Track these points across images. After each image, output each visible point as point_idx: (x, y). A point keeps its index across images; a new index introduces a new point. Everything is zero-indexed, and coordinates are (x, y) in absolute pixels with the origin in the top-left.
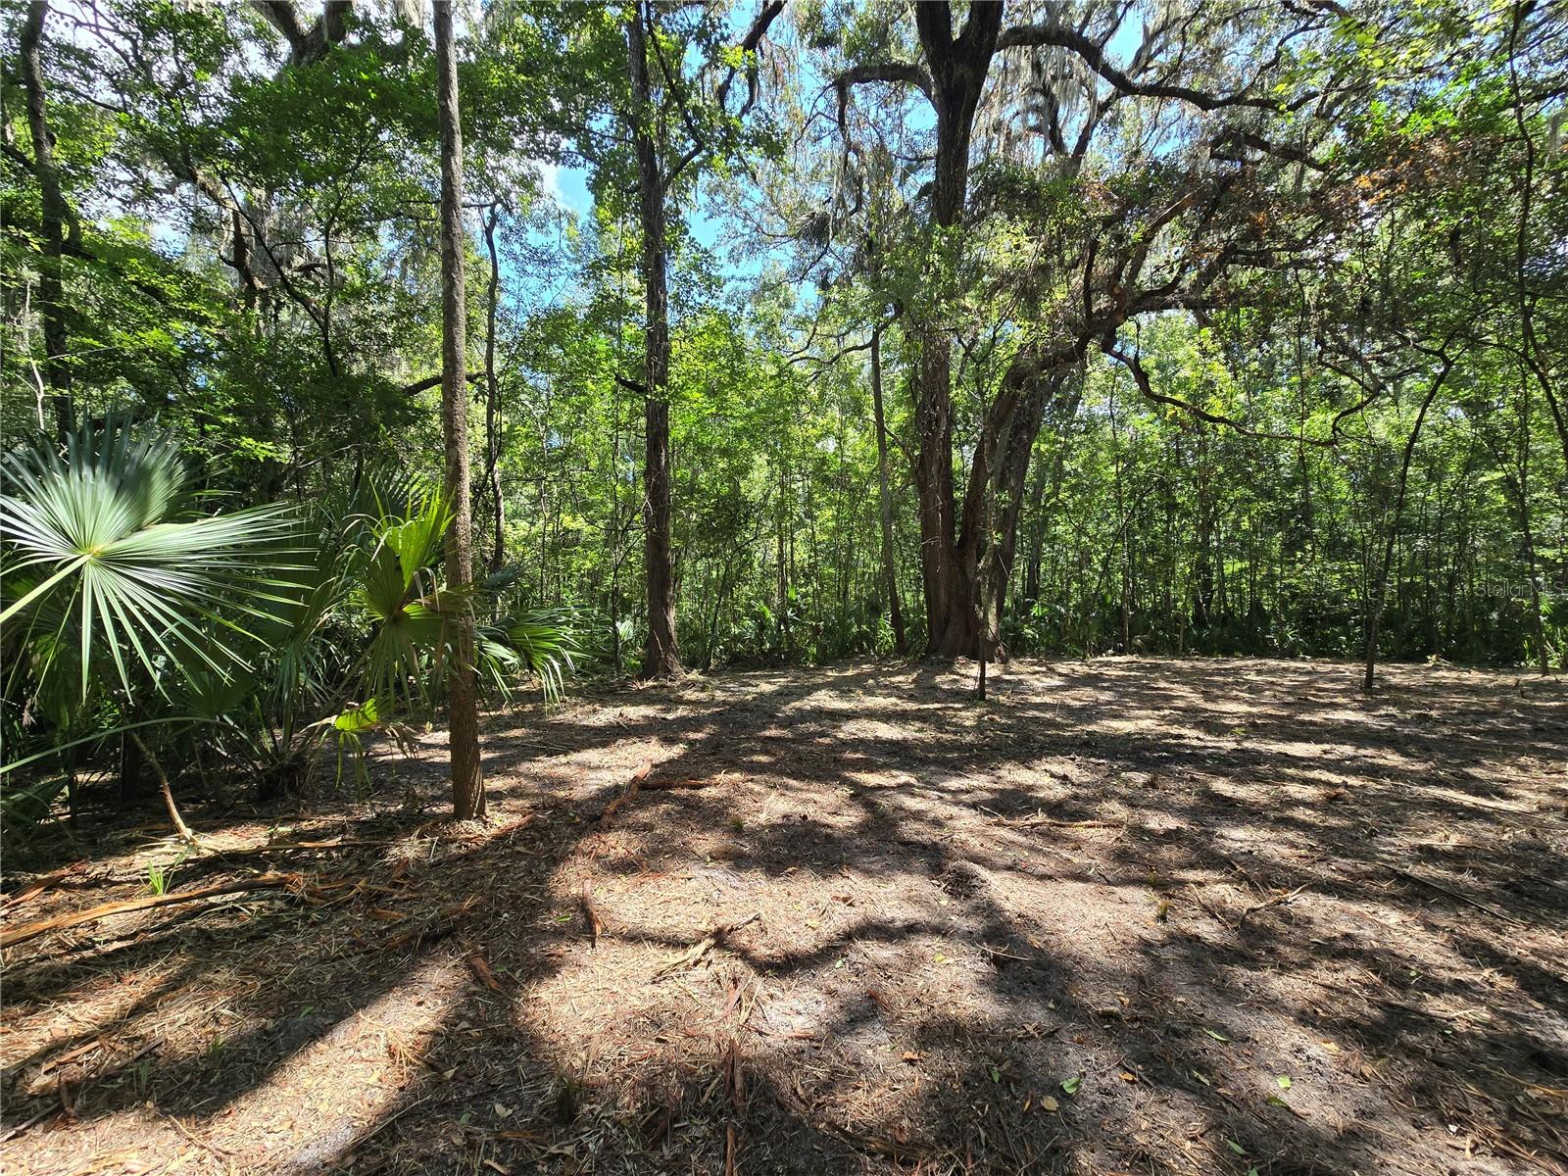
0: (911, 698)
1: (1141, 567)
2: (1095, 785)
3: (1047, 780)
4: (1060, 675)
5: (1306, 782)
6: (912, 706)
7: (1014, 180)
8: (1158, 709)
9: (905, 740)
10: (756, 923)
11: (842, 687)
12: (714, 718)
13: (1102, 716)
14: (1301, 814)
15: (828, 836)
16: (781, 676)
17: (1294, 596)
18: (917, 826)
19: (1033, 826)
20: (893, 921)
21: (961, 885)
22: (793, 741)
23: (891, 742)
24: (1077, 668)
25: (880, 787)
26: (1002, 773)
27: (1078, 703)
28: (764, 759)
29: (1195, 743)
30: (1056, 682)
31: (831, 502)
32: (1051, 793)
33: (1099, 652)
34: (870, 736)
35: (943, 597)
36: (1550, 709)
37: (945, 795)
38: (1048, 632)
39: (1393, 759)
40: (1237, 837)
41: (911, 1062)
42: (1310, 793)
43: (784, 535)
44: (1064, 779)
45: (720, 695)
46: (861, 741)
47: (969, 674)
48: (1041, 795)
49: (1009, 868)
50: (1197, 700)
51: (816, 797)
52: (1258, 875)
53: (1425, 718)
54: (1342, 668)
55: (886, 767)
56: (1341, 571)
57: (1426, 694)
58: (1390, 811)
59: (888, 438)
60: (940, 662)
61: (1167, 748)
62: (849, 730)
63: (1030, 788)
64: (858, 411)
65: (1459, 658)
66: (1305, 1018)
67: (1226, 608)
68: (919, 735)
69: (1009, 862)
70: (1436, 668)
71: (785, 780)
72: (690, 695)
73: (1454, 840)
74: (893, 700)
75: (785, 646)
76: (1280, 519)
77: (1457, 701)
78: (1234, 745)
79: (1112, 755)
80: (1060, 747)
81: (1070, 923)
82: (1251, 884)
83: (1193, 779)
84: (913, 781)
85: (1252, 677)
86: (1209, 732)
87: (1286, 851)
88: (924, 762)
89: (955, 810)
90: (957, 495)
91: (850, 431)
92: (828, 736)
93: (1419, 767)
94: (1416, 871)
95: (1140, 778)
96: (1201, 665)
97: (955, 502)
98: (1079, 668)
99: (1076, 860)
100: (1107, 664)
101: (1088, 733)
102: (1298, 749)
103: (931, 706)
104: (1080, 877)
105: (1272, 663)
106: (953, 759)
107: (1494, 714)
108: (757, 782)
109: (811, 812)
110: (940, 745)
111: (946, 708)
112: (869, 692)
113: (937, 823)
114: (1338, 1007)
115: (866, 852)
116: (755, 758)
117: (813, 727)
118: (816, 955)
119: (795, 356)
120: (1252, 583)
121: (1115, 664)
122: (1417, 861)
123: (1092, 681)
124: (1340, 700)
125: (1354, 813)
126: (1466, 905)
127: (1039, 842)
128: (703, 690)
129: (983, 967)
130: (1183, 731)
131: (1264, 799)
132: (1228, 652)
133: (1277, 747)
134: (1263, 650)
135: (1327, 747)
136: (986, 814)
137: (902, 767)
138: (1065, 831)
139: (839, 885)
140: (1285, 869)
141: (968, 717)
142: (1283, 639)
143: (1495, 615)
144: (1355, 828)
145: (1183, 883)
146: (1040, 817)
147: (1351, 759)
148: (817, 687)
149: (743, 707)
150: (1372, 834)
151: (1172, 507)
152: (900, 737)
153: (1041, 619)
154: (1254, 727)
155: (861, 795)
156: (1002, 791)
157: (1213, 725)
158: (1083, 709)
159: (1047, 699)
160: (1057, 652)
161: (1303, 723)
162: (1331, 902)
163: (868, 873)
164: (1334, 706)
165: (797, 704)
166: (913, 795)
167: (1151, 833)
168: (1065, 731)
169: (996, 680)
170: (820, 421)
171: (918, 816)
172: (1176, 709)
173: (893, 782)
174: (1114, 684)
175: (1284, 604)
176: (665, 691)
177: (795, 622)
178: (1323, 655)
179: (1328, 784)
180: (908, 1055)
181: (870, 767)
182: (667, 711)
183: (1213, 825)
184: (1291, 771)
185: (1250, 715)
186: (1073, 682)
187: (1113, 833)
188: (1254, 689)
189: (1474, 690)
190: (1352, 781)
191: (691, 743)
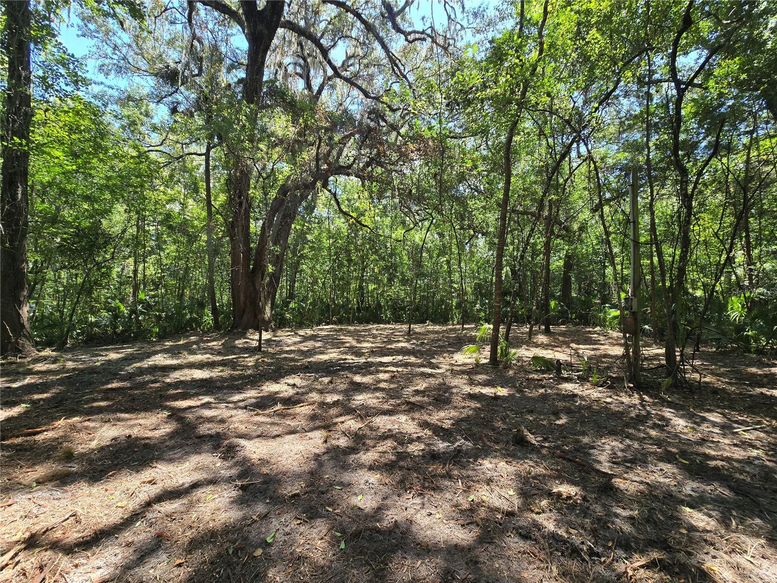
0: (219, 353)
1: (338, 285)
2: (307, 386)
3: (286, 387)
4: (300, 336)
5: (386, 372)
6: (219, 358)
7: (284, 94)
8: (339, 348)
9: (211, 378)
10: (72, 518)
11: (174, 352)
12: (61, 382)
13: (316, 353)
14: (383, 385)
15: (146, 444)
16: (128, 348)
17: (391, 299)
18: (210, 425)
19: (275, 412)
20: (183, 484)
21: (229, 452)
22: (130, 388)
23: (202, 380)
24: (308, 332)
25: (190, 407)
26: (263, 388)
27: (306, 349)
28: (102, 404)
29: (351, 361)
30: (298, 339)
31: (175, 242)
32: (286, 393)
33: (318, 324)
34: (188, 378)
35: (242, 298)
36: (453, 337)
37: (231, 405)
38: (297, 315)
39: (413, 359)
40: (360, 399)
41: (180, 565)
42: (386, 376)
43: (139, 259)
44: (294, 385)
45: (70, 365)
46: (181, 382)
47: (253, 338)
48: (281, 395)
49: (259, 436)
50: (354, 343)
51: (142, 421)
52: (365, 413)
53: (423, 343)
54: (403, 326)
55: (196, 395)
56: (405, 290)
57: (423, 334)
58: (408, 379)
59: (213, 209)
60: (239, 333)
61: (339, 365)
62: (176, 376)
63: (277, 393)
64: (196, 190)
65: (435, 322)
66: (371, 468)
67: (369, 304)
68: (220, 374)
69: (259, 433)
70: (428, 325)
71: (118, 415)
72: (40, 367)
73: (425, 385)
74: (208, 356)
75: (134, 328)
76: (386, 269)
77: (432, 336)
78: (364, 361)
79: (317, 372)
80: (293, 371)
81: (285, 456)
82: (361, 418)
83: (347, 377)
84: (212, 400)
85: (375, 332)
86: (356, 356)
87: (375, 401)
88: (220, 389)
89: (234, 412)
90: (252, 245)
91: (191, 201)
92: (159, 382)
93: (419, 361)
94: (412, 400)
95: (326, 380)
96: (358, 328)
97: (251, 249)
98: (309, 332)
99: (292, 424)
100: (321, 330)
101: (309, 362)
102: (386, 359)
103: (230, 357)
104: (293, 432)
105: (382, 326)
106: (238, 384)
107: (440, 340)
108: (93, 421)
109: (135, 432)
110: (232, 378)
111: (239, 358)
112: (193, 353)
113: (223, 421)
114: (382, 460)
115: (172, 448)
116: (95, 404)
117: (147, 378)
118: (121, 524)
119: (151, 148)
120: (378, 294)
121: (325, 330)
122: (413, 396)
123: (313, 338)
124: (400, 339)
125: (399, 381)
126: (423, 408)
127: (276, 420)
128: (54, 362)
129: (234, 493)
130: (348, 357)
131: (371, 381)
132: (368, 323)
133: (379, 359)
134: (379, 321)
135: (394, 357)
136: (251, 410)
137: (206, 394)
138: (289, 411)
139: (148, 474)
140: (374, 408)
141: (251, 361)
142: (386, 316)
143: (443, 307)
144: (398, 387)
145: (336, 423)
146: (279, 407)
147: (401, 361)
148: (156, 353)
149: (92, 371)
150: (403, 388)
151: (350, 261)
152: (208, 376)
153: (293, 309)
154: (373, 353)
155: (176, 415)
156: (262, 397)
157: (358, 353)
158: (308, 351)
159: (292, 348)
160: (301, 325)
161: (388, 349)
162: (386, 418)
163: (171, 461)
164: (398, 341)
165: (138, 365)
166: (210, 408)
167: (327, 404)
168: (298, 362)
169: (268, 341)
170: (169, 191)
171: (210, 420)
172: (346, 347)
173: (199, 403)
174: (324, 339)
175: (387, 302)
176: (14, 366)
177: (142, 313)
178: (398, 322)
179: (393, 372)
180: (178, 561)
181: (184, 396)
182: (14, 381)
183: (352, 396)
184: (381, 369)
185: (372, 347)
186: (306, 339)
187: (311, 407)
188: (375, 337)
189: (437, 332)
190: (400, 369)
191: (34, 403)
